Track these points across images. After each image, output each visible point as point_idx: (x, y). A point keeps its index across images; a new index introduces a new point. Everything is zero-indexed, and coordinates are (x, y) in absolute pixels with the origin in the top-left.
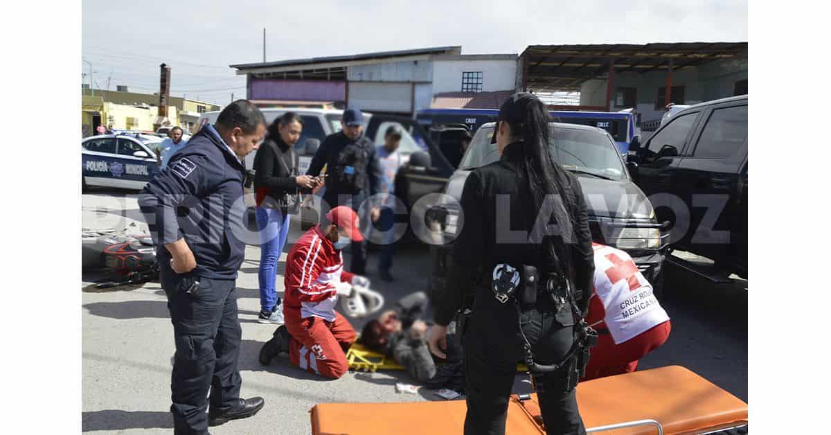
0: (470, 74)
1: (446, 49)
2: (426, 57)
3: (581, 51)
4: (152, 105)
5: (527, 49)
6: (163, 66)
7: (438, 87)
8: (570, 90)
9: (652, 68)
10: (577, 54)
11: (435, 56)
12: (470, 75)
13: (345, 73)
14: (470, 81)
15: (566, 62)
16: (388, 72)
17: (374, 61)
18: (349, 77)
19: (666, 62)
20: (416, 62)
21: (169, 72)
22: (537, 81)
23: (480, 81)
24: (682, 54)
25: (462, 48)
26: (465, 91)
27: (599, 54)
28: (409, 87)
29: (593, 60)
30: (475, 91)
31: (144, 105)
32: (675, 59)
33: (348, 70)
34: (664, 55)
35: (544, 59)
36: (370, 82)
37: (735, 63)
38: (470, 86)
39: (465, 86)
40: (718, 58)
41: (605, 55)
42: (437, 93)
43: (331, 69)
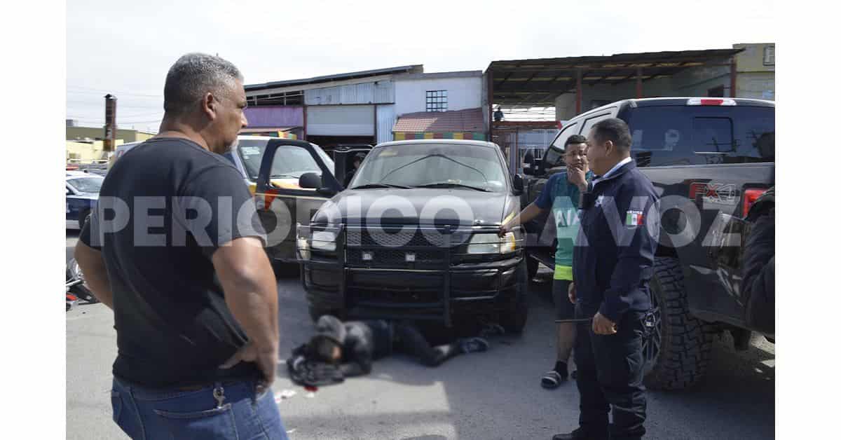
0: (434, 93)
1: (407, 68)
2: (387, 77)
3: (544, 64)
4: (97, 139)
5: (491, 65)
6: (108, 96)
7: (401, 108)
8: (546, 105)
9: (623, 80)
10: (543, 68)
11: (397, 76)
12: (434, 95)
13: (302, 97)
14: (434, 100)
15: (534, 75)
16: (345, 95)
17: (332, 84)
18: (307, 102)
19: (634, 73)
20: (376, 83)
21: (115, 103)
22: (509, 97)
23: (445, 100)
24: (651, 64)
25: (424, 67)
26: (429, 110)
27: (566, 67)
28: (371, 109)
29: (562, 74)
30: (440, 110)
31: (88, 140)
32: (644, 69)
33: (305, 94)
34: (632, 66)
35: (510, 74)
36: (329, 105)
37: (706, 71)
38: (434, 106)
39: (429, 106)
40: (688, 67)
41: (571, 68)
42: (400, 115)
43: (288, 94)
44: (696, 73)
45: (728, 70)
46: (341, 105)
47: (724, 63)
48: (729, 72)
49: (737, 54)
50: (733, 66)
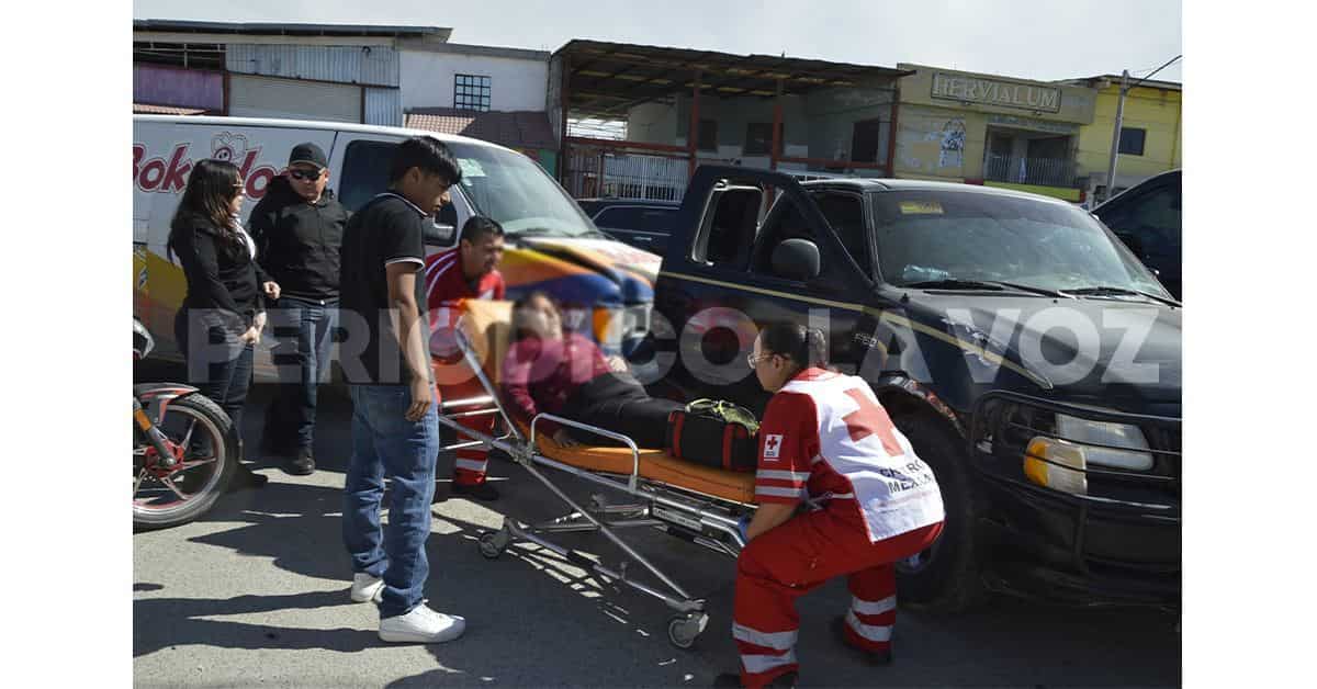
0: (468, 79)
1: (422, 31)
2: (388, 42)
5: (568, 44)
7: (410, 97)
8: (607, 118)
10: (642, 61)
11: (402, 41)
12: (469, 81)
13: (221, 56)
14: (468, 91)
15: (624, 71)
16: (309, 61)
17: (282, 40)
18: (230, 65)
19: (772, 84)
20: (365, 49)
23: (485, 92)
24: (791, 76)
25: (452, 32)
26: (459, 106)
27: (676, 64)
28: (359, 89)
29: (664, 73)
30: (477, 108)
33: (228, 53)
34: (769, 75)
35: (591, 63)
36: (276, 77)
37: (856, 95)
38: (468, 100)
39: (459, 99)
40: (836, 86)
41: (684, 65)
42: (409, 107)
43: (190, 46)
44: (841, 97)
45: (888, 97)
46: (299, 78)
47: (886, 87)
48: (891, 100)
49: (903, 78)
50: (896, 93)
